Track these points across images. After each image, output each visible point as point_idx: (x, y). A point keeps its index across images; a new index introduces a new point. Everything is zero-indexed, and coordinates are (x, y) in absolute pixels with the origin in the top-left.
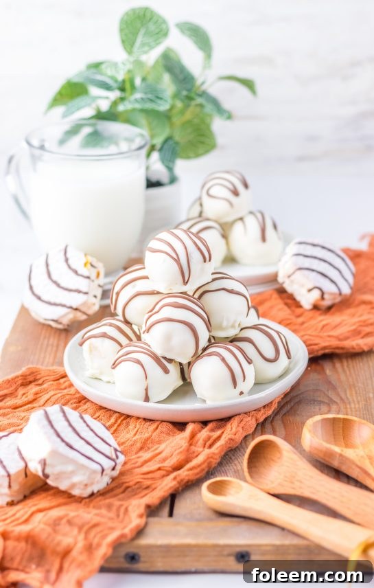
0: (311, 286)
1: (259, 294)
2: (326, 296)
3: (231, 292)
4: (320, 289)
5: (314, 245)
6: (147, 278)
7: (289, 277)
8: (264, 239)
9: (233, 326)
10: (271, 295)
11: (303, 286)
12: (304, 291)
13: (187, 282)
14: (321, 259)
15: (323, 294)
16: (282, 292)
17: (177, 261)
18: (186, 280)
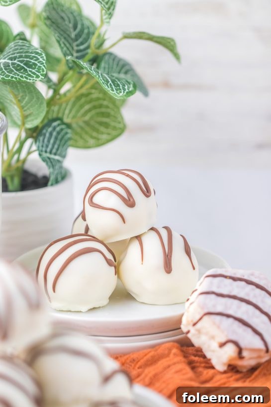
0: (223, 340)
1: (153, 347)
2: (245, 354)
4: (236, 343)
5: (234, 279)
7: (194, 324)
10: (170, 350)
11: (213, 338)
12: (215, 345)
14: (242, 300)
15: (240, 351)
16: (185, 345)
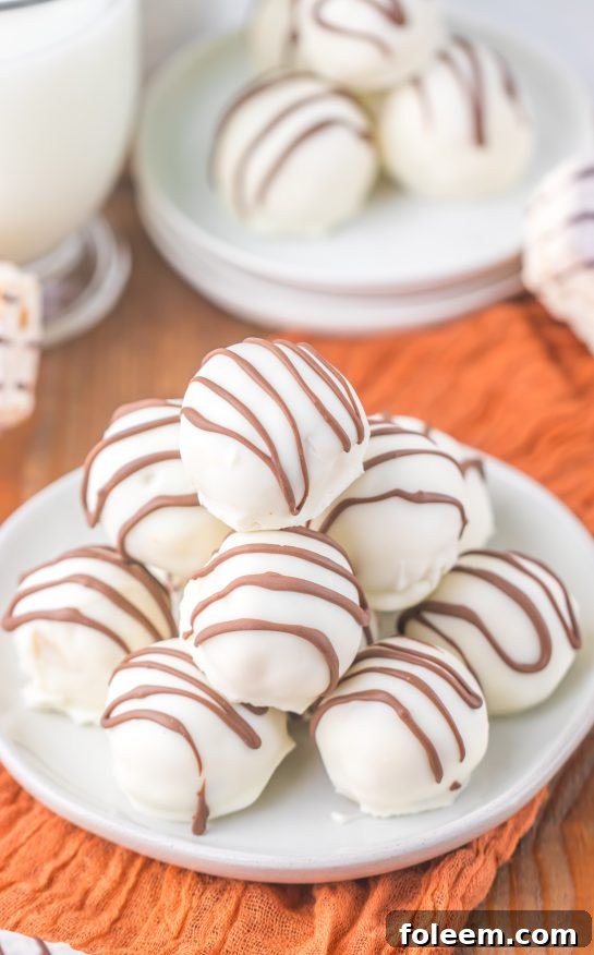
3: (419, 498)
6: (174, 455)
8: (480, 136)
9: (425, 578)
13: (299, 508)
17: (272, 461)
18: (298, 502)
